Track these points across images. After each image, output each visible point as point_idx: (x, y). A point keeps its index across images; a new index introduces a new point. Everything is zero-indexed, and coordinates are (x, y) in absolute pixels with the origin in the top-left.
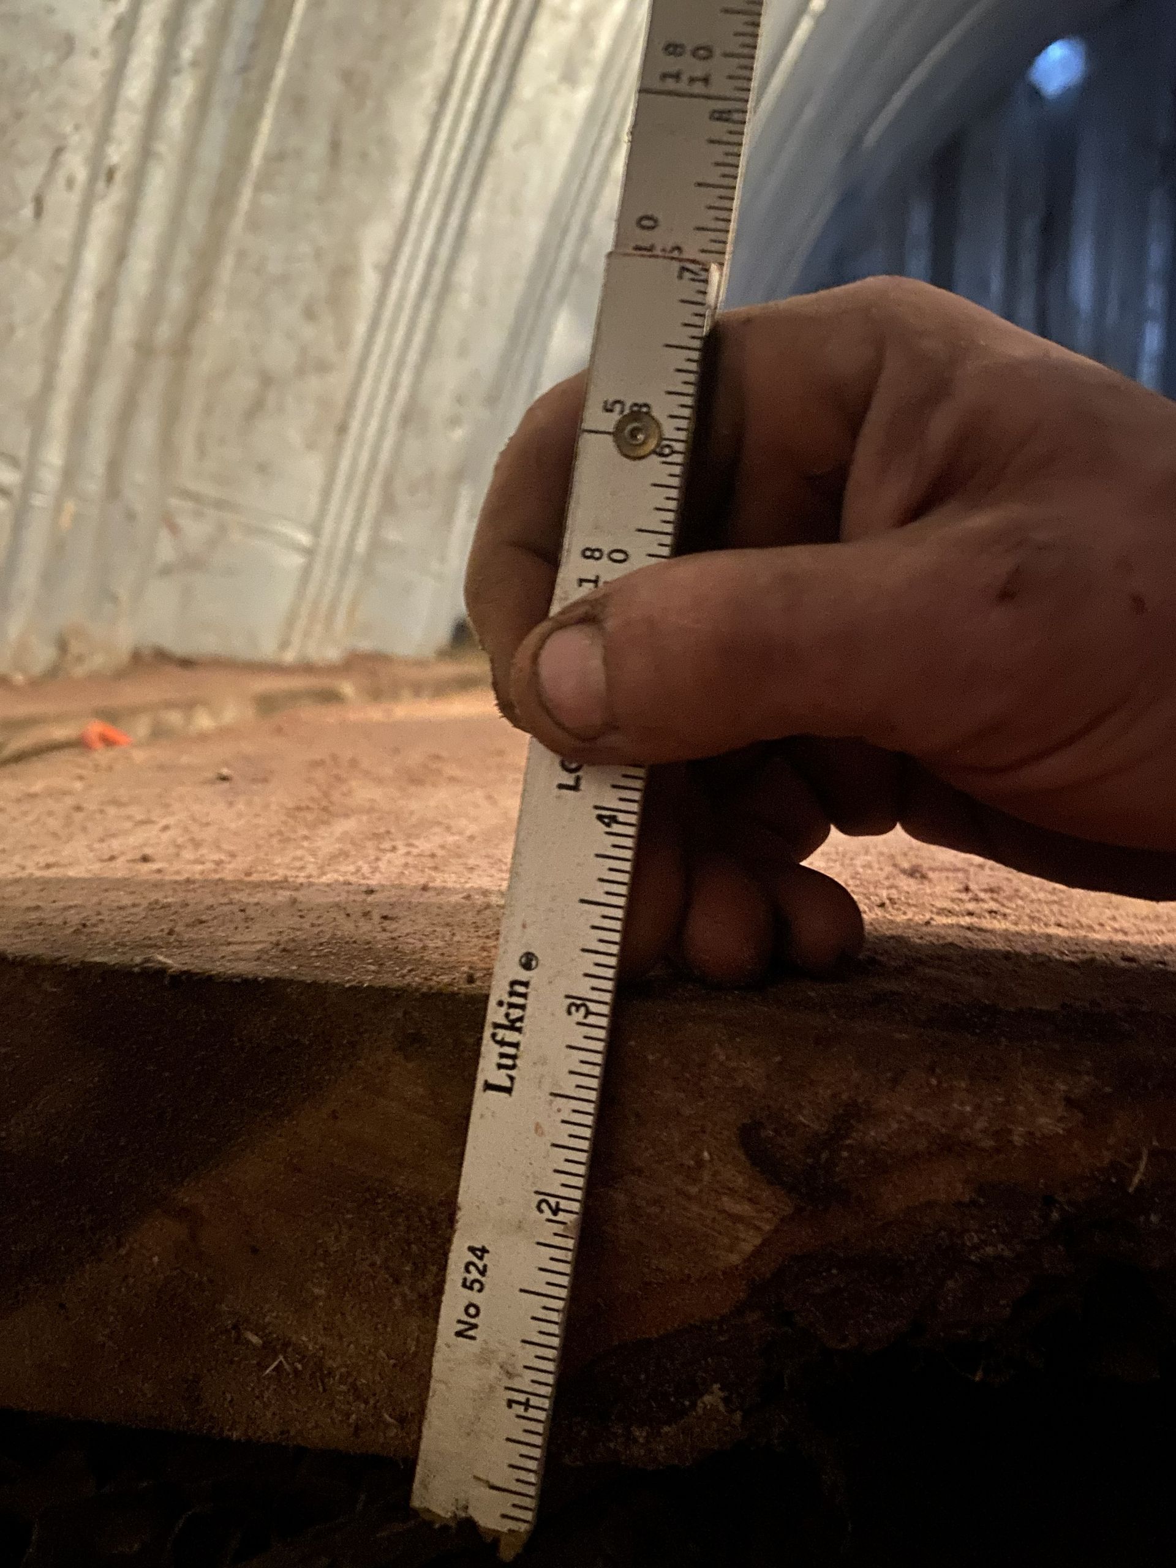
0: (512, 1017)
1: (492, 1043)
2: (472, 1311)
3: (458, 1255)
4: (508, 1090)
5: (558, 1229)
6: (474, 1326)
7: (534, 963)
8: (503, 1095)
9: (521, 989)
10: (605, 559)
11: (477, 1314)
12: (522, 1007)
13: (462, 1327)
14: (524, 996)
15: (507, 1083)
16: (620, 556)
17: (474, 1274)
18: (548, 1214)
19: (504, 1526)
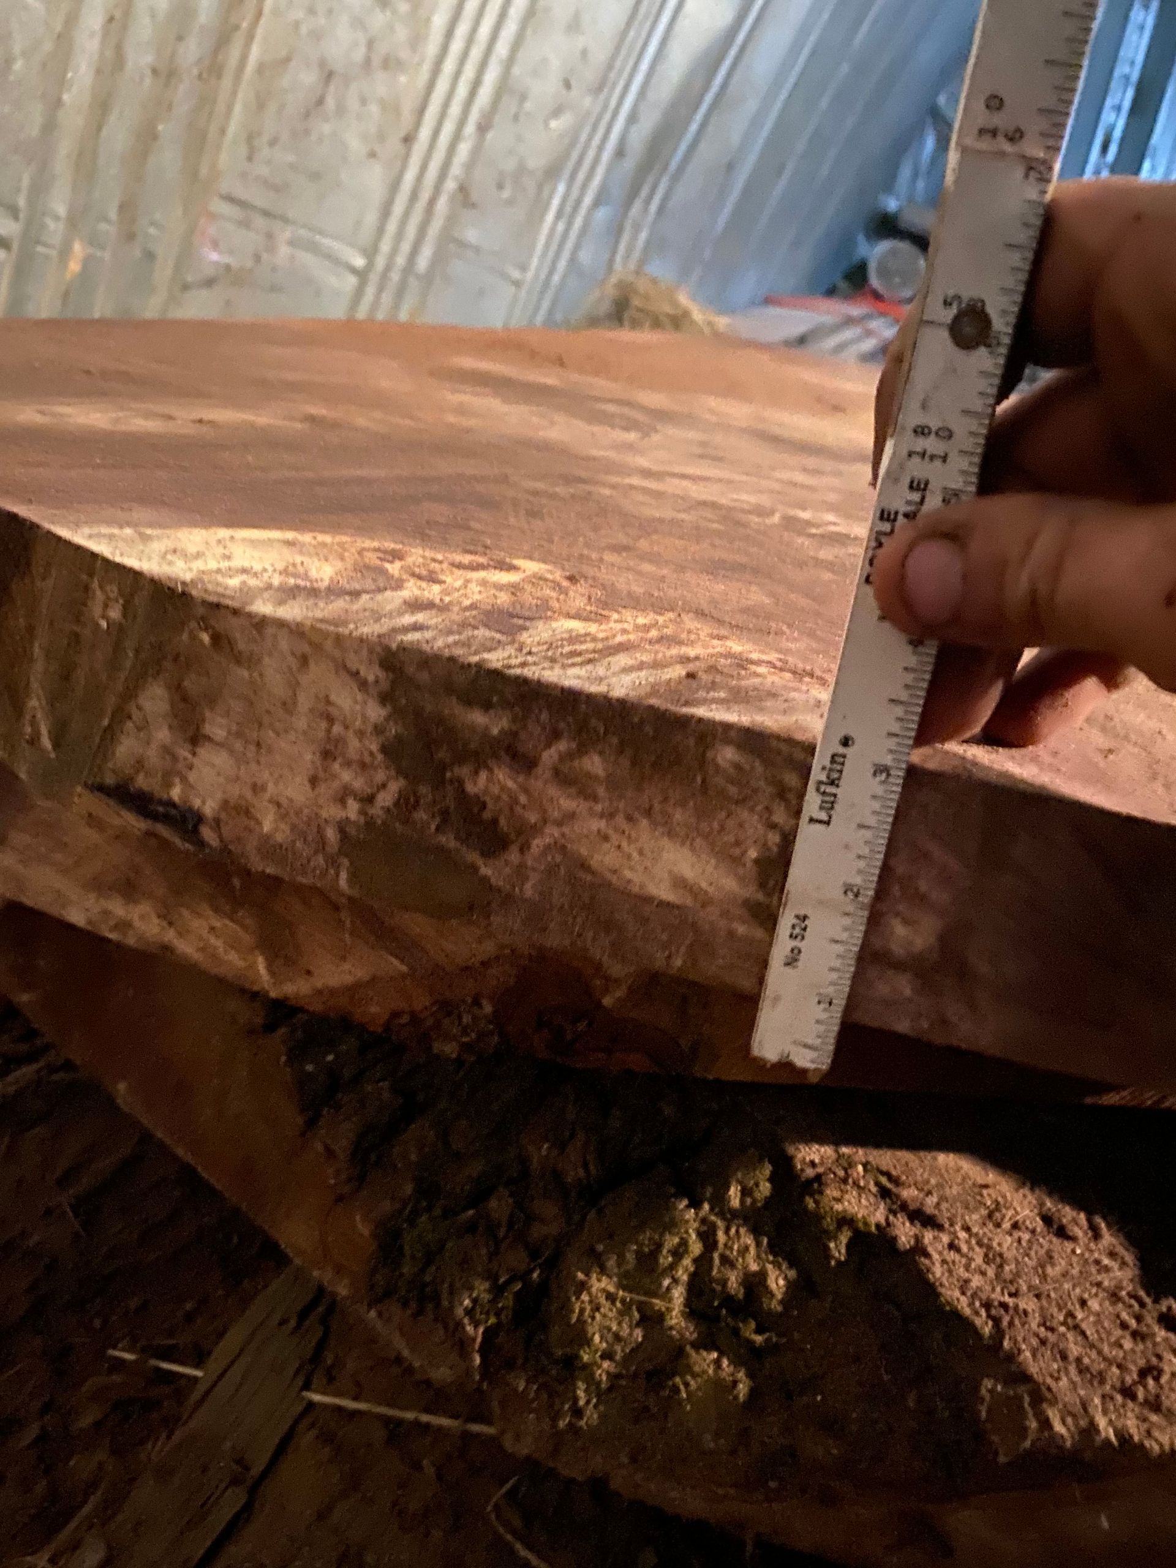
0: (832, 778)
1: (814, 793)
2: (796, 951)
3: (787, 920)
4: (828, 823)
5: (858, 905)
6: (797, 960)
7: (850, 742)
8: (823, 826)
9: (840, 760)
10: (933, 436)
11: (799, 953)
12: (840, 771)
13: (788, 961)
14: (842, 764)
15: (826, 819)
16: (945, 434)
17: (797, 931)
18: (851, 896)
19: (812, 1066)
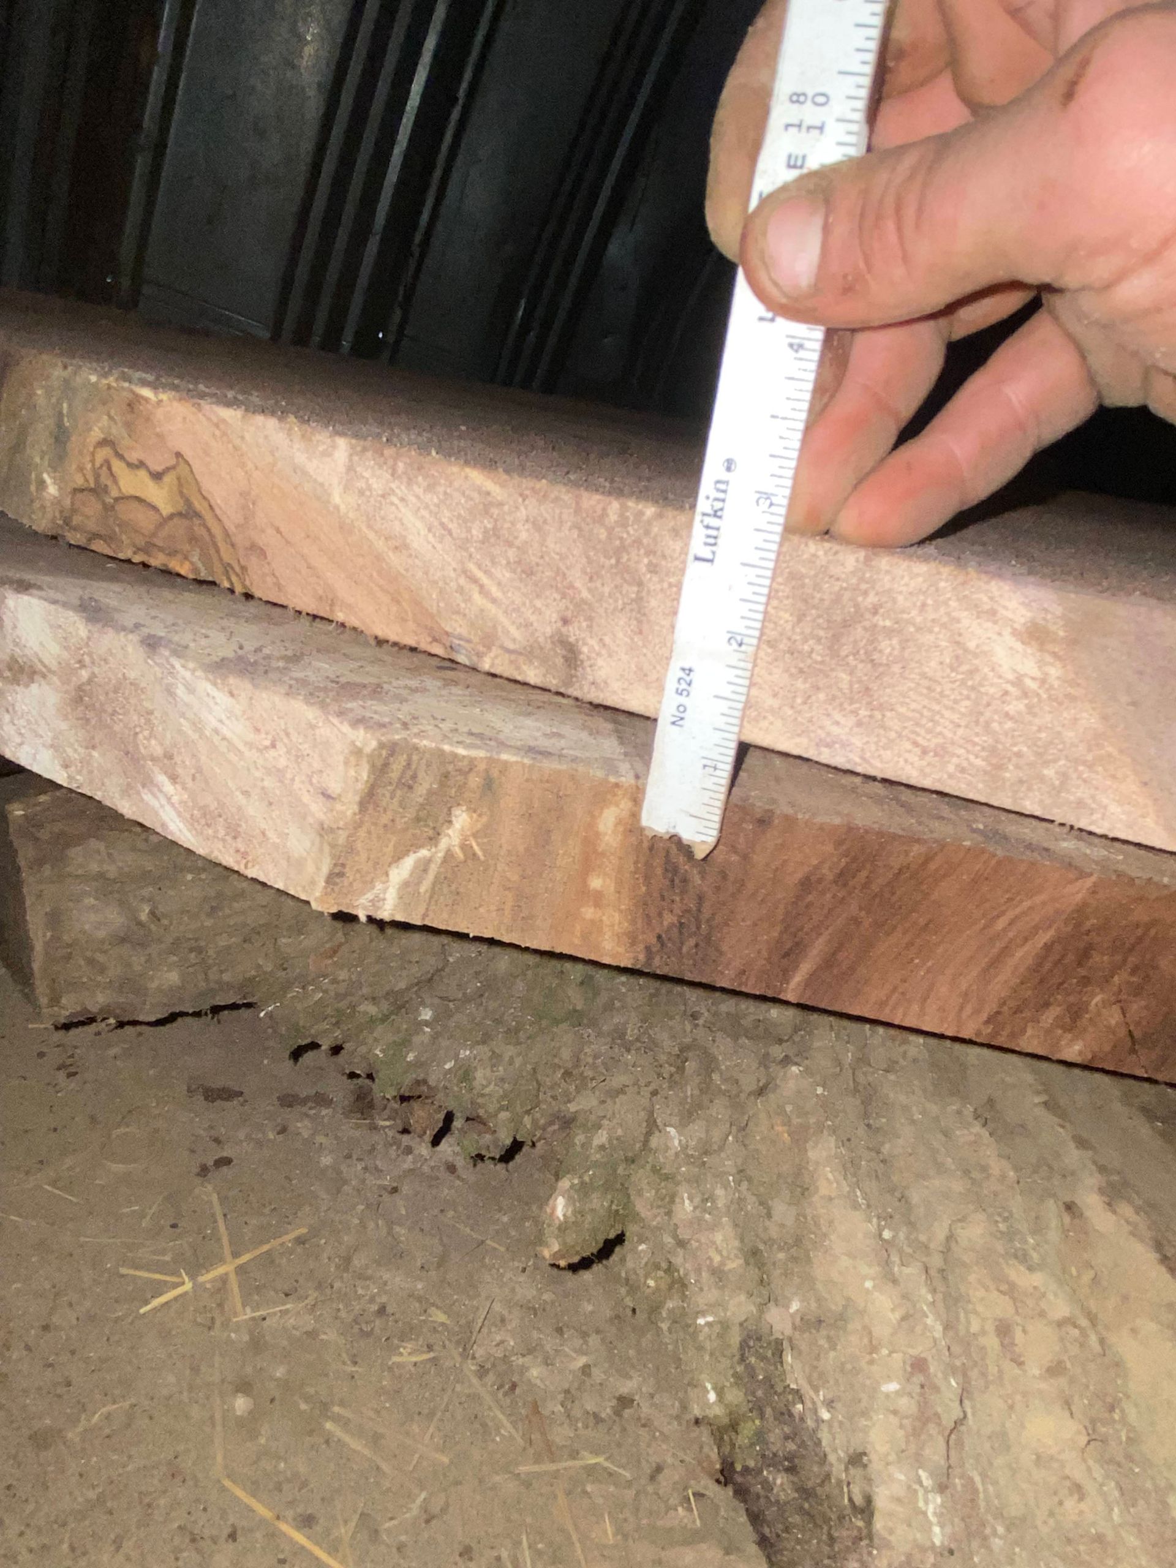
0: (716, 508)
1: (700, 525)
2: (682, 709)
3: (673, 674)
4: (711, 561)
5: (742, 656)
6: (682, 719)
7: (733, 467)
8: (708, 564)
9: (722, 487)
10: (809, 103)
11: (684, 711)
12: (723, 500)
13: (675, 719)
14: (724, 491)
15: (710, 556)
16: (821, 99)
17: (684, 686)
18: (735, 646)
19: (698, 838)
